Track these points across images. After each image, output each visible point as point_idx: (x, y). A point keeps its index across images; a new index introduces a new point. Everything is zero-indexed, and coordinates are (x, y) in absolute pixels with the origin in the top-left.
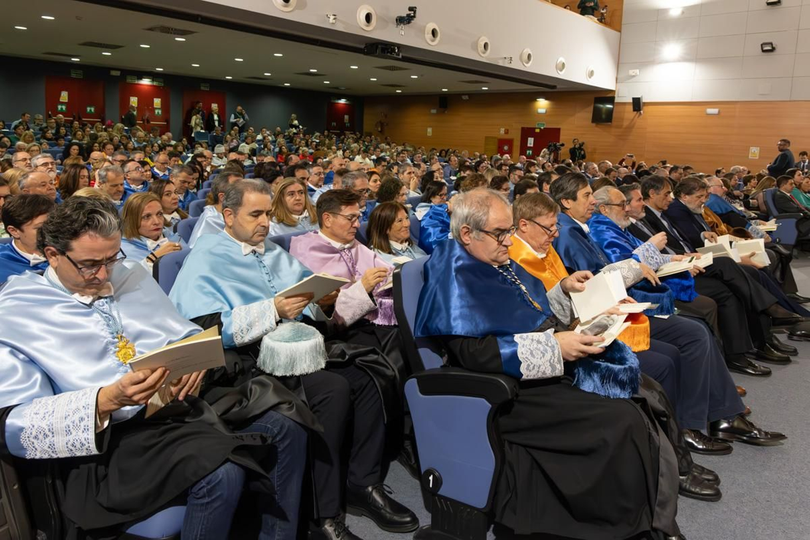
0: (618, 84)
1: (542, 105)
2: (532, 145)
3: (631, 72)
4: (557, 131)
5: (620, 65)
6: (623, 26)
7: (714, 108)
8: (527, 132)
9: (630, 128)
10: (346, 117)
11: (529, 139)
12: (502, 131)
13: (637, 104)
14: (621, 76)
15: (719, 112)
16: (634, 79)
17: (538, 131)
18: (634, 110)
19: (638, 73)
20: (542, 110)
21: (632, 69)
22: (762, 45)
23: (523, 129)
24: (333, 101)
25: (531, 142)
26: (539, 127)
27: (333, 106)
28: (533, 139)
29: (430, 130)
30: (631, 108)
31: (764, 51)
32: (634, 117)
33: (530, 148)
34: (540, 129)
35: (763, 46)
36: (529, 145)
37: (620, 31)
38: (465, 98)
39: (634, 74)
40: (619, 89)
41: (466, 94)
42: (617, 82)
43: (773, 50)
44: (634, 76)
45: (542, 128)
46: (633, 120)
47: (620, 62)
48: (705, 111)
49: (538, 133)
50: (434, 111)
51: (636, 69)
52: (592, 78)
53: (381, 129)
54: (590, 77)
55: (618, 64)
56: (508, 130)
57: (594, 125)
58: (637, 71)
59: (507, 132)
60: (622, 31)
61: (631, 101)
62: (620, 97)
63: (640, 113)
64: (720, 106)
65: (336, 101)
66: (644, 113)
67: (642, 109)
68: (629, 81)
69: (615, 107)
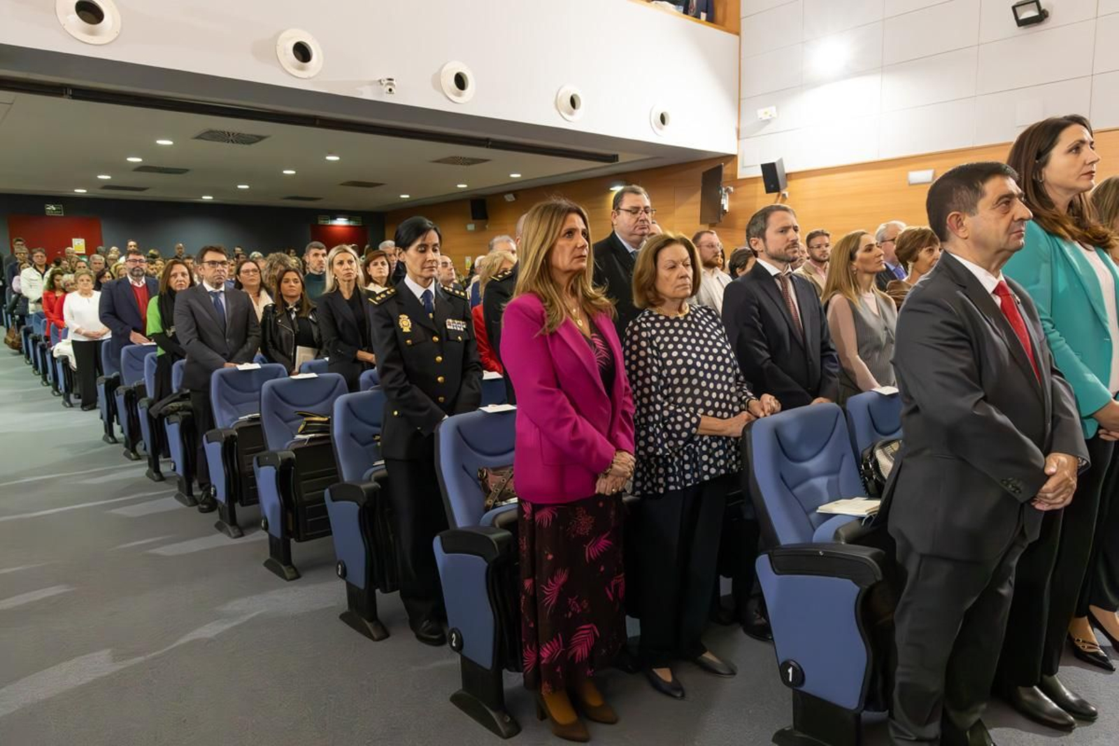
0: (740, 141)
3: (762, 114)
5: (742, 102)
6: (744, 23)
7: (923, 169)
13: (772, 177)
16: (766, 128)
18: (769, 191)
19: (775, 115)
21: (762, 108)
22: (1014, 8)
24: (321, 222)
27: (320, 231)
30: (761, 186)
31: (1022, 23)
35: (1017, 9)
37: (738, 34)
38: (510, 198)
39: (767, 117)
40: (743, 152)
41: (509, 192)
42: (738, 137)
43: (1042, 16)
44: (768, 121)
47: (742, 97)
48: (908, 177)
50: (471, 227)
51: (771, 105)
54: (661, 128)
55: (739, 100)
58: (772, 110)
60: (743, 33)
61: (760, 173)
62: (744, 167)
63: (784, 195)
64: (934, 163)
65: (330, 223)
66: (789, 194)
67: (786, 186)
68: (760, 133)
69: (738, 189)
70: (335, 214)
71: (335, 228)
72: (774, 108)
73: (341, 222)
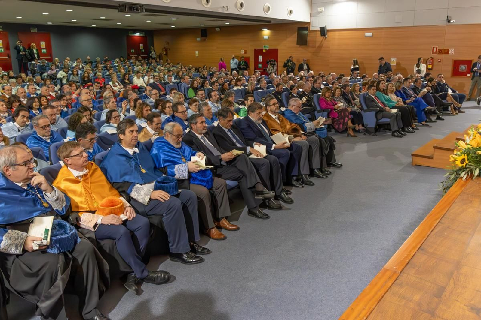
0: (312, 18)
1: (266, 33)
2: (261, 61)
3: (319, 9)
4: (276, 51)
5: (312, 4)
7: (369, 32)
8: (258, 52)
9: (320, 47)
10: (141, 45)
11: (259, 56)
12: (243, 51)
13: (323, 31)
14: (314, 12)
15: (373, 35)
16: (321, 14)
17: (264, 51)
18: (322, 35)
19: (323, 10)
20: (266, 37)
21: (319, 7)
23: (255, 50)
24: (130, 35)
25: (260, 58)
26: (266, 47)
27: (130, 38)
28: (262, 56)
29: (197, 52)
30: (319, 34)
32: (322, 40)
33: (260, 63)
34: (266, 49)
36: (259, 61)
38: (218, 29)
39: (321, 11)
40: (312, 21)
41: (217, 27)
42: (311, 16)
44: (321, 12)
45: (267, 49)
46: (322, 41)
48: (364, 35)
49: (264, 52)
50: (198, 39)
51: (322, 7)
52: (292, 15)
53: (166, 53)
54: (290, 15)
55: (311, 3)
56: (246, 51)
57: (298, 46)
59: (245, 53)
61: (319, 29)
62: (312, 26)
63: (326, 37)
64: (373, 31)
65: (133, 35)
66: (328, 37)
67: (327, 34)
68: (319, 15)
69: (310, 34)
70: (135, 31)
71: (135, 37)
72: (323, 8)
73: (137, 34)
